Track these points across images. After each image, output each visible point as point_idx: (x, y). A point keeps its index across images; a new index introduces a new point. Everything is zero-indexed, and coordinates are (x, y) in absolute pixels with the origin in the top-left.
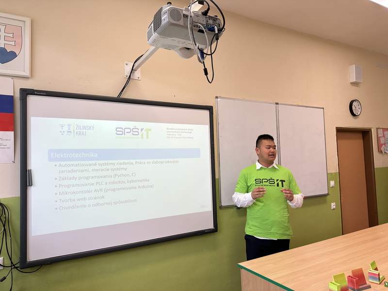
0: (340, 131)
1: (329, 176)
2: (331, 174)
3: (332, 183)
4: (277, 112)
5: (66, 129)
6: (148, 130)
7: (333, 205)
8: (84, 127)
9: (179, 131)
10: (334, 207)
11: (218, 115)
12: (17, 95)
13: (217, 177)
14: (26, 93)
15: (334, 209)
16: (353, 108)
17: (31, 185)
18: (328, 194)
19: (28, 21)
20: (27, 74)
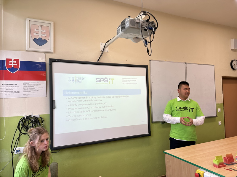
0: (224, 79)
1: (217, 106)
2: (219, 104)
3: (219, 110)
4: (186, 68)
5: (71, 79)
7: (220, 123)
8: (81, 78)
9: (129, 79)
10: (220, 124)
11: (151, 70)
12: (48, 62)
13: (150, 105)
14: (52, 61)
15: (220, 125)
16: (233, 64)
17: (55, 108)
18: (216, 116)
19: (52, 23)
20: (52, 51)
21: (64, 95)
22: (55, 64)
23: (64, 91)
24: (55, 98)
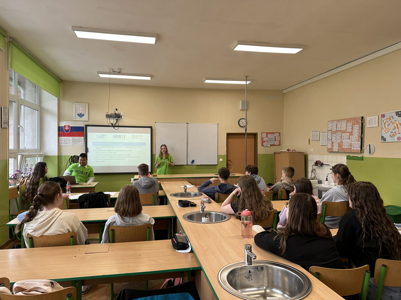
0: (229, 135)
2: (221, 155)
3: (221, 160)
4: (187, 127)
6: (124, 136)
11: (155, 129)
12: (85, 127)
13: (154, 153)
14: (87, 126)
17: (88, 152)
19: (87, 104)
20: (87, 120)
21: (93, 145)
22: (88, 128)
23: (93, 143)
24: (88, 146)
